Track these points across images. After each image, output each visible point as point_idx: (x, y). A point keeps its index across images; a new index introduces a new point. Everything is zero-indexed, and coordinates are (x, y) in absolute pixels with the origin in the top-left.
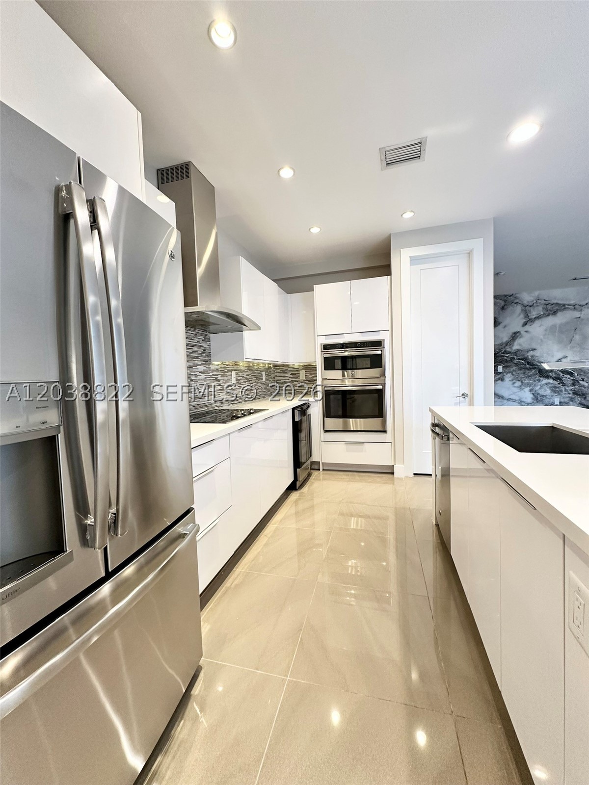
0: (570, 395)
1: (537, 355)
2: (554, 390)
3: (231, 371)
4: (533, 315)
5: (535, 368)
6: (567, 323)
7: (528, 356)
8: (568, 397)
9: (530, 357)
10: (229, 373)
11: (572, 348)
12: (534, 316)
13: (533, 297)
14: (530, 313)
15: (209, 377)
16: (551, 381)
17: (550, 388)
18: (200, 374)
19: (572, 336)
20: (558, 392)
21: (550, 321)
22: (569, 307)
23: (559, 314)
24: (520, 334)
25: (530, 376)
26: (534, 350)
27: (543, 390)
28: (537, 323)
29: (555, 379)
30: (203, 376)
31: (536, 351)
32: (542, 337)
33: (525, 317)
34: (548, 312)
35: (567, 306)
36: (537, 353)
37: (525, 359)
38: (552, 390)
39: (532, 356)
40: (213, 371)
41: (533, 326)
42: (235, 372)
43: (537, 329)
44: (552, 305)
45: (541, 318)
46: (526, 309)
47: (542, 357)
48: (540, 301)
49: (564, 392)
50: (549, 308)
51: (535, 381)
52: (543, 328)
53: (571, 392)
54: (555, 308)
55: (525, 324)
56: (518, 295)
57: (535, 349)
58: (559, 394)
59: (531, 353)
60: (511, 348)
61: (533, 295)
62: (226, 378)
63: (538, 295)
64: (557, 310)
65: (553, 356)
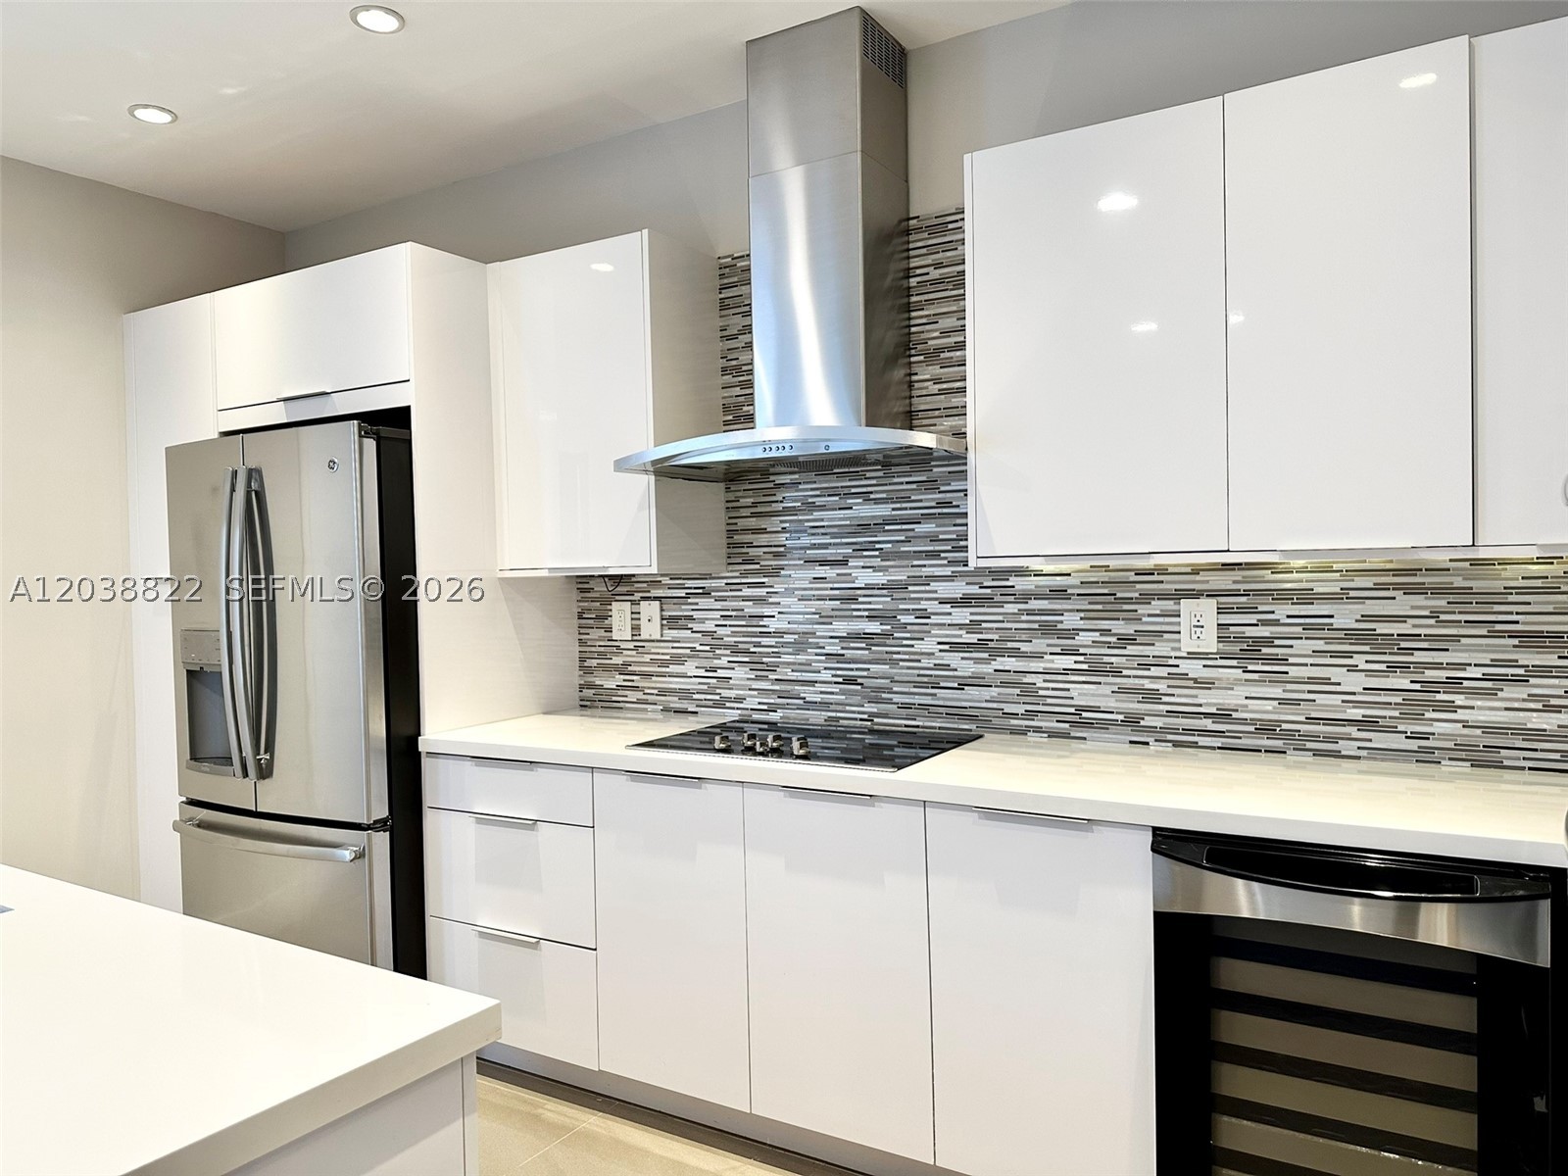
3: (1179, 595)
10: (1157, 606)
15: (1000, 618)
18: (947, 608)
30: (963, 615)
40: (1025, 597)
42: (1213, 602)
62: (1120, 627)
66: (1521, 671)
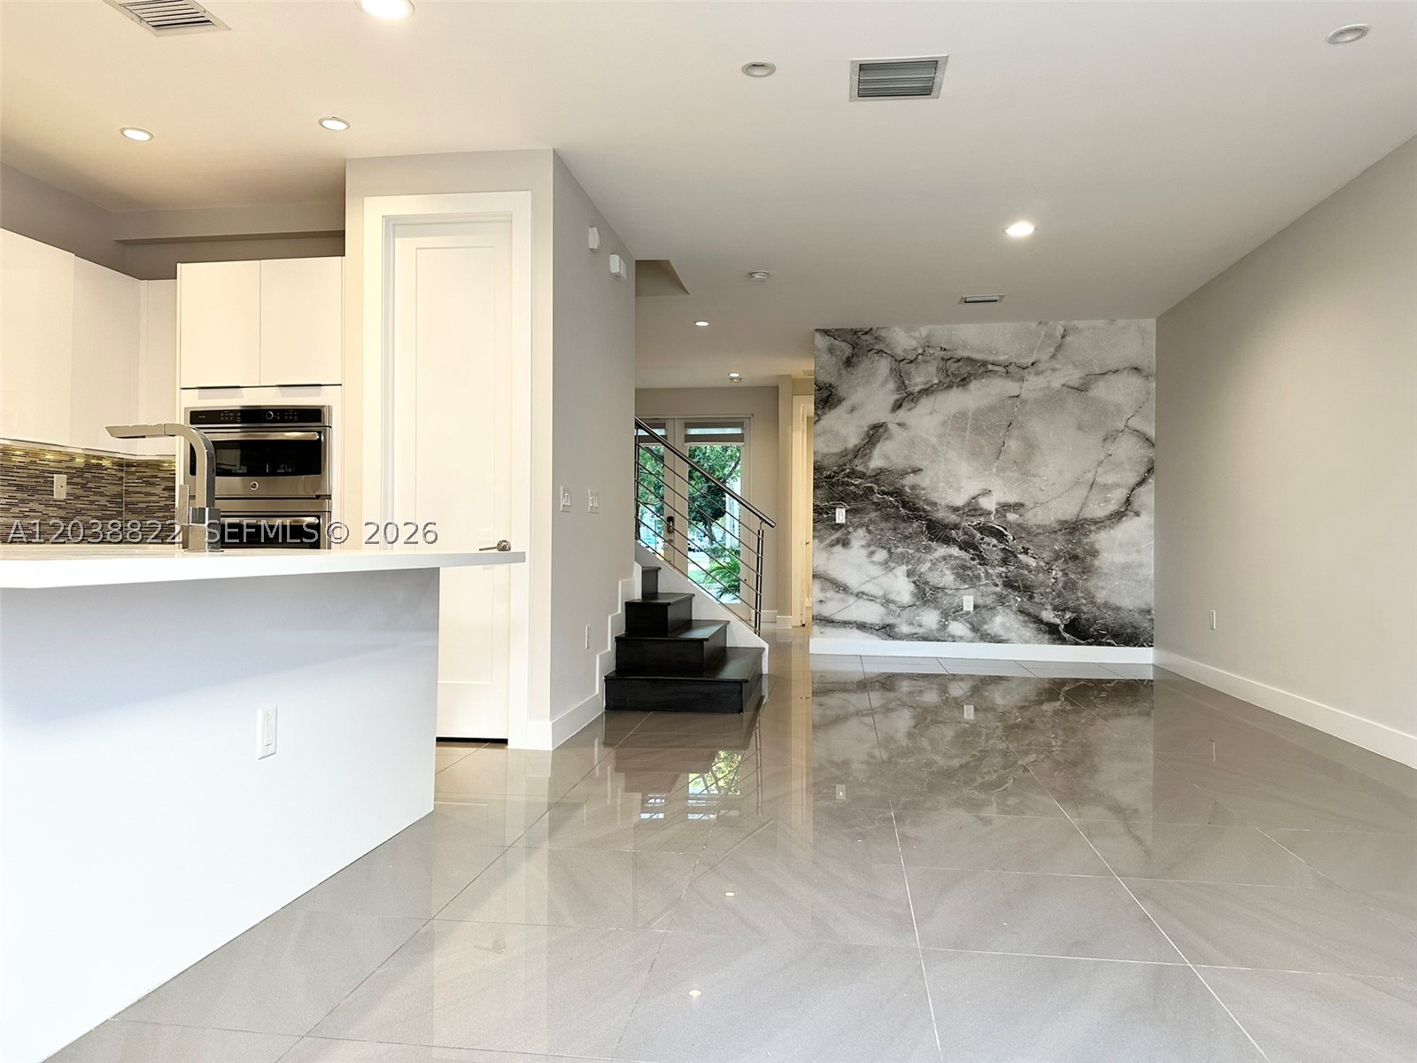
0: (998, 589)
1: (923, 485)
2: (963, 573)
4: (917, 385)
5: (919, 518)
6: (992, 409)
7: (903, 486)
8: (995, 593)
9: (907, 489)
11: (1002, 470)
12: (917, 389)
13: (915, 338)
14: (910, 380)
16: (955, 551)
17: (953, 568)
19: (1000, 442)
20: (971, 580)
21: (955, 401)
22: (996, 368)
23: (974, 385)
24: (886, 430)
25: (906, 538)
26: (916, 471)
27: (936, 574)
28: (925, 404)
29: (964, 546)
31: (922, 473)
32: (934, 440)
33: (898, 390)
34: (948, 379)
35: (990, 367)
36: (924, 480)
37: (898, 493)
38: (958, 575)
39: (913, 487)
41: (915, 411)
43: (926, 419)
44: (959, 361)
45: (932, 392)
46: (902, 367)
47: (935, 489)
48: (931, 351)
49: (984, 581)
50: (952, 369)
51: (918, 550)
52: (939, 418)
53: (999, 582)
54: (965, 370)
55: (898, 406)
56: (883, 333)
57: (920, 470)
58: (973, 586)
59: (910, 480)
60: (865, 464)
61: (917, 334)
63: (928, 336)
64: (970, 375)
65: (958, 490)
66: (17, 501)
